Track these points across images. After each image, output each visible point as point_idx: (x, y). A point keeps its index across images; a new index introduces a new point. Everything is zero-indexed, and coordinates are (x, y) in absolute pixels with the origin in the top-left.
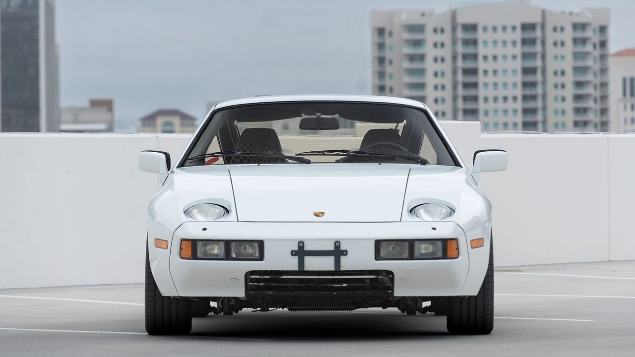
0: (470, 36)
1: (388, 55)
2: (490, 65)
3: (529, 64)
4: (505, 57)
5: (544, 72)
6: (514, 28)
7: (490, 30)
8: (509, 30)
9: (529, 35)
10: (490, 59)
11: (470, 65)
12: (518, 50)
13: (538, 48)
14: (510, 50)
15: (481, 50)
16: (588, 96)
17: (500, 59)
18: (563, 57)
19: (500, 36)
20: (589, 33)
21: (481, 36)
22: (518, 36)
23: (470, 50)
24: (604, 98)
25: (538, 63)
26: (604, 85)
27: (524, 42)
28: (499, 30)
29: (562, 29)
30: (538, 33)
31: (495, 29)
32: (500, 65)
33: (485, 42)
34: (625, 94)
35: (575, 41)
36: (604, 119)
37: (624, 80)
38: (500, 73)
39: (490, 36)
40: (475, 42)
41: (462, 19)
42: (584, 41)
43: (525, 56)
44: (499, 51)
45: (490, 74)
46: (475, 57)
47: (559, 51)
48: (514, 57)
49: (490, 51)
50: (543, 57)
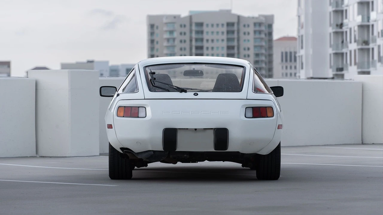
0: (199, 29)
1: (156, 38)
2: (210, 45)
3: (231, 44)
4: (218, 40)
5: (238, 48)
6: (223, 25)
7: (210, 26)
8: (220, 26)
9: (230, 28)
10: (210, 41)
11: (199, 44)
12: (225, 37)
13: (235, 36)
14: (220, 37)
15: (205, 36)
16: (262, 61)
17: (215, 41)
18: (248, 41)
19: (215, 29)
20: (263, 28)
21: (205, 29)
22: (225, 29)
23: (200, 36)
24: (270, 62)
25: (235, 43)
26: (270, 56)
27: (228, 32)
28: (215, 26)
29: (248, 26)
30: (235, 28)
31: (212, 25)
32: (215, 45)
33: (207, 33)
34: (282, 60)
35: (255, 32)
36: (270, 73)
37: (282, 53)
38: (215, 49)
39: (210, 29)
40: (202, 32)
41: (195, 20)
42: (260, 32)
43: (229, 40)
44: (215, 37)
45: (210, 49)
46: (202, 40)
47: (246, 37)
48: (223, 40)
49: (210, 37)
50: (238, 40)
